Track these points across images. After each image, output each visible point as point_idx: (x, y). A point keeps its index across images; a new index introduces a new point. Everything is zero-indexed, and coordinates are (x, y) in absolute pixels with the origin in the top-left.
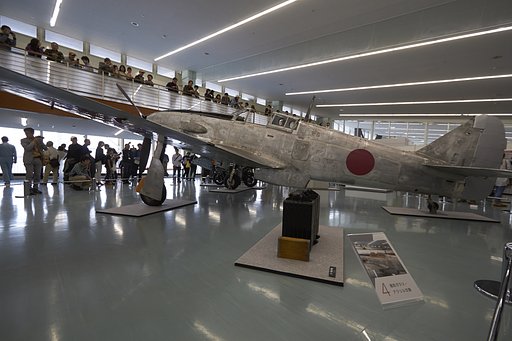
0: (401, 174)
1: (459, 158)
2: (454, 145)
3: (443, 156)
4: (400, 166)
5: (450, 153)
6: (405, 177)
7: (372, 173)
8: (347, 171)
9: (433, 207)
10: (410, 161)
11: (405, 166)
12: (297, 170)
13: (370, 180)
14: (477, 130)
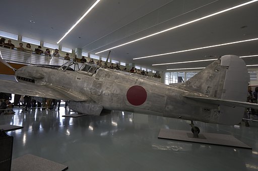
0: (167, 104)
1: (211, 91)
2: (207, 80)
3: (199, 89)
4: (166, 98)
5: (205, 87)
6: (170, 107)
7: (145, 104)
8: (127, 103)
9: (196, 131)
10: (173, 94)
11: (170, 97)
12: (95, 102)
13: (145, 109)
14: (223, 67)
